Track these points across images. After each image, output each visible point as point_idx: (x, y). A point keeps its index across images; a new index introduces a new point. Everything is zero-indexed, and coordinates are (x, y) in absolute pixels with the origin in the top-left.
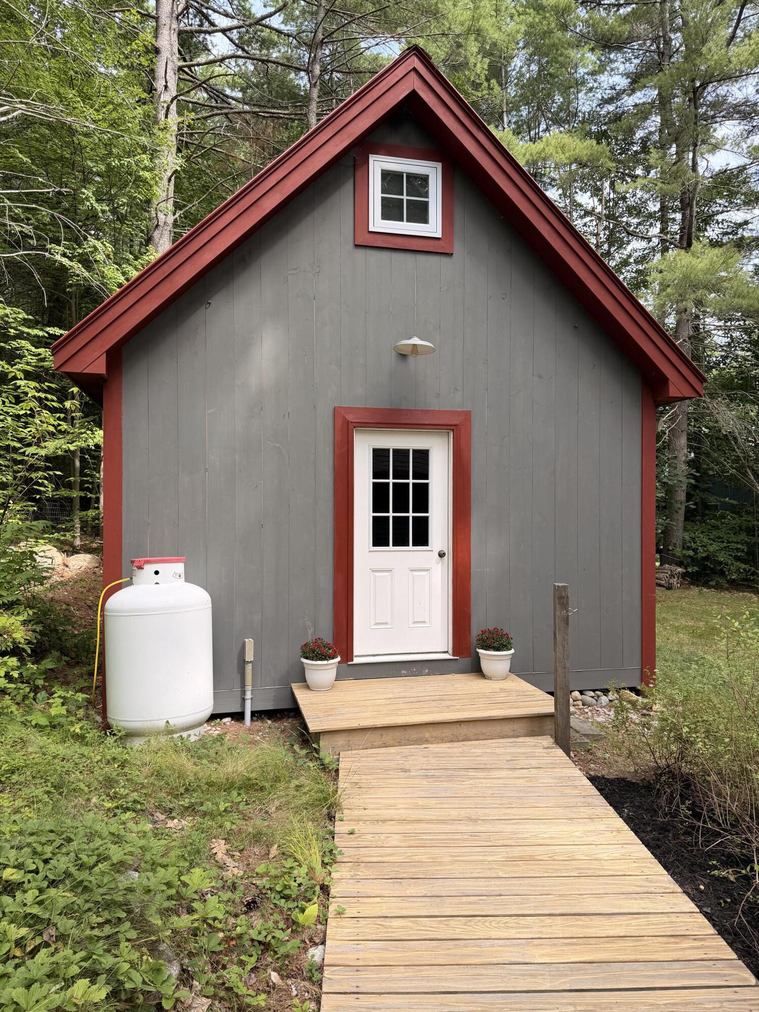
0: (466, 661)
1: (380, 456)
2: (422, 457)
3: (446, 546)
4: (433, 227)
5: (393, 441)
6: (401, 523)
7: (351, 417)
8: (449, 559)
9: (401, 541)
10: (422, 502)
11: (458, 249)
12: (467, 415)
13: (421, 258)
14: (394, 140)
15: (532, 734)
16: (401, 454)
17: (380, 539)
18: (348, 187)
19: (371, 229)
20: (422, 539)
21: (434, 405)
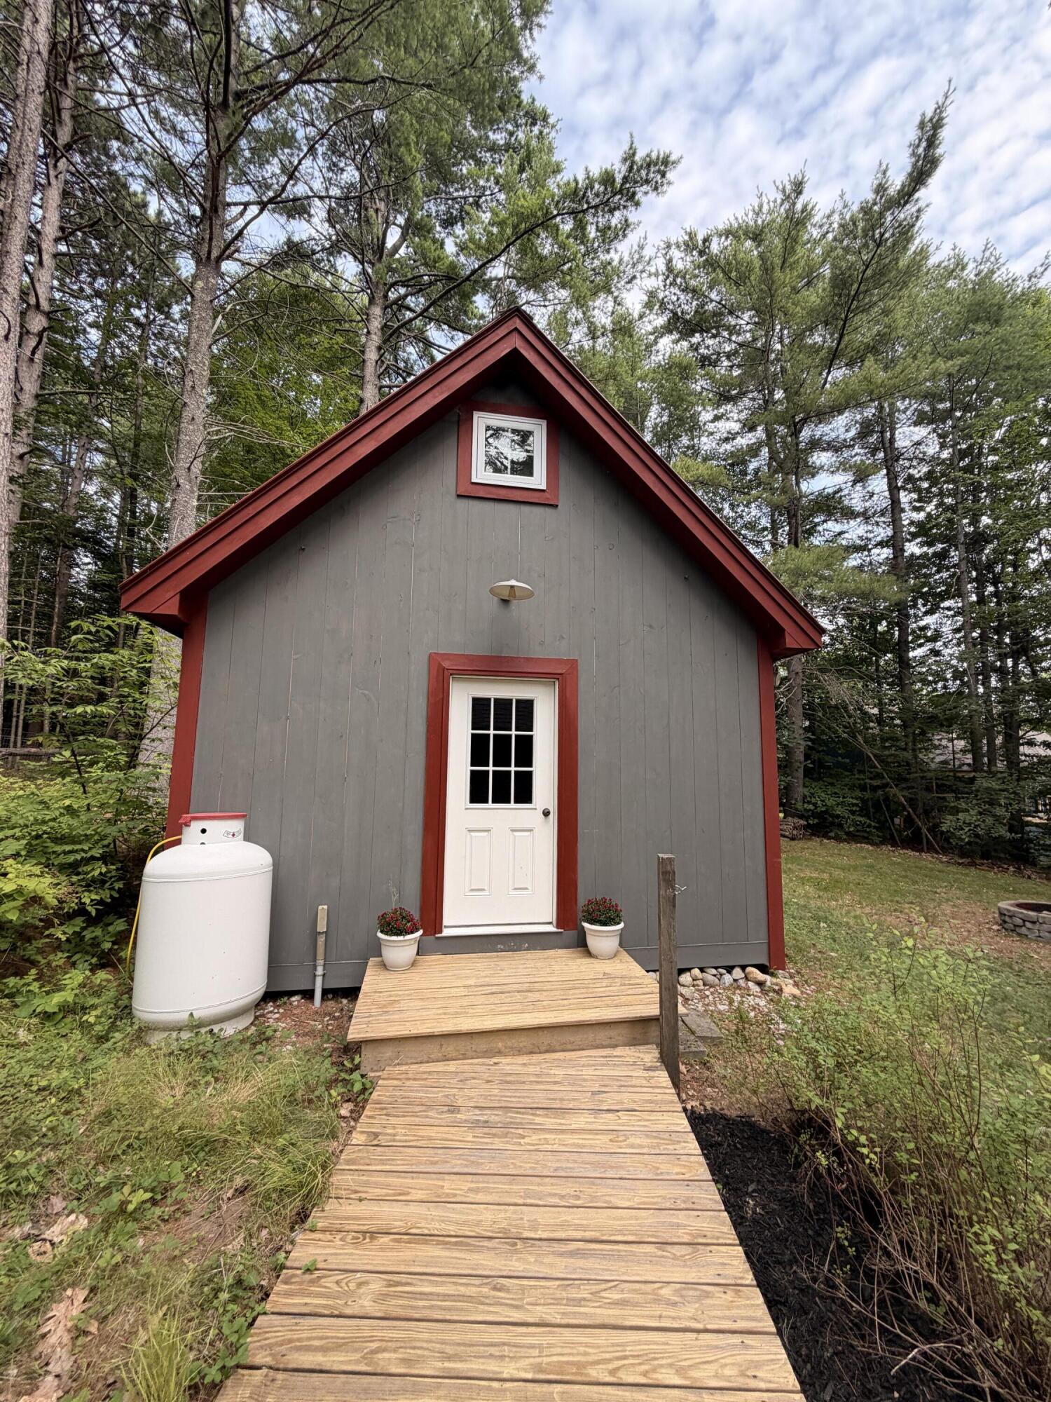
0: (571, 934)
1: (480, 706)
2: (526, 708)
3: (552, 805)
4: (538, 480)
5: (494, 691)
6: (501, 779)
7: (446, 664)
8: (553, 817)
9: (502, 797)
10: (526, 756)
11: (563, 502)
12: (573, 664)
13: (526, 509)
14: (498, 399)
15: (633, 1043)
16: (503, 705)
17: (478, 795)
18: (452, 441)
19: (474, 480)
20: (525, 795)
21: (538, 653)
